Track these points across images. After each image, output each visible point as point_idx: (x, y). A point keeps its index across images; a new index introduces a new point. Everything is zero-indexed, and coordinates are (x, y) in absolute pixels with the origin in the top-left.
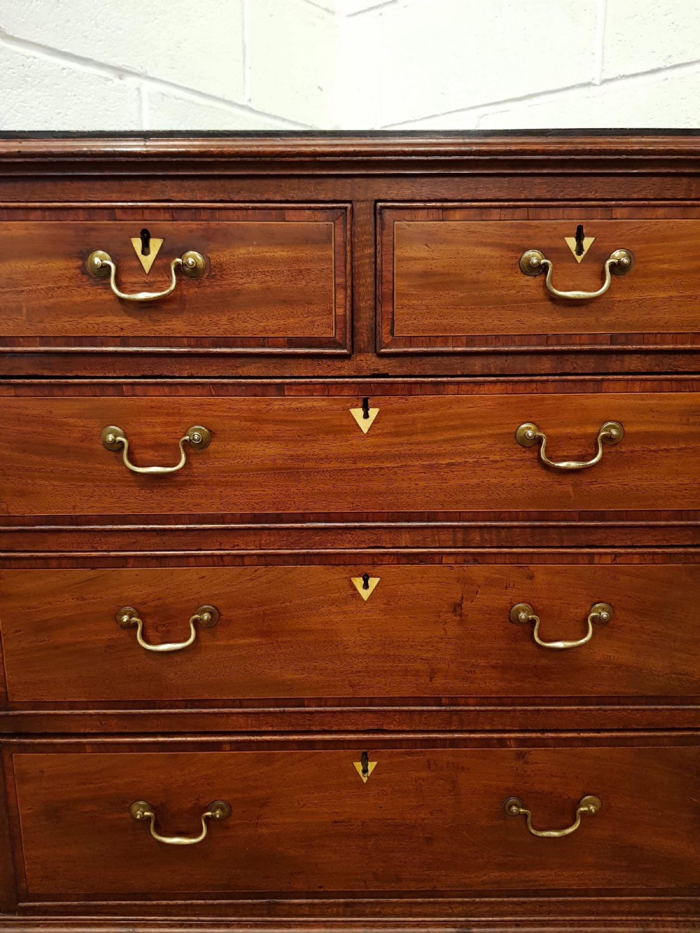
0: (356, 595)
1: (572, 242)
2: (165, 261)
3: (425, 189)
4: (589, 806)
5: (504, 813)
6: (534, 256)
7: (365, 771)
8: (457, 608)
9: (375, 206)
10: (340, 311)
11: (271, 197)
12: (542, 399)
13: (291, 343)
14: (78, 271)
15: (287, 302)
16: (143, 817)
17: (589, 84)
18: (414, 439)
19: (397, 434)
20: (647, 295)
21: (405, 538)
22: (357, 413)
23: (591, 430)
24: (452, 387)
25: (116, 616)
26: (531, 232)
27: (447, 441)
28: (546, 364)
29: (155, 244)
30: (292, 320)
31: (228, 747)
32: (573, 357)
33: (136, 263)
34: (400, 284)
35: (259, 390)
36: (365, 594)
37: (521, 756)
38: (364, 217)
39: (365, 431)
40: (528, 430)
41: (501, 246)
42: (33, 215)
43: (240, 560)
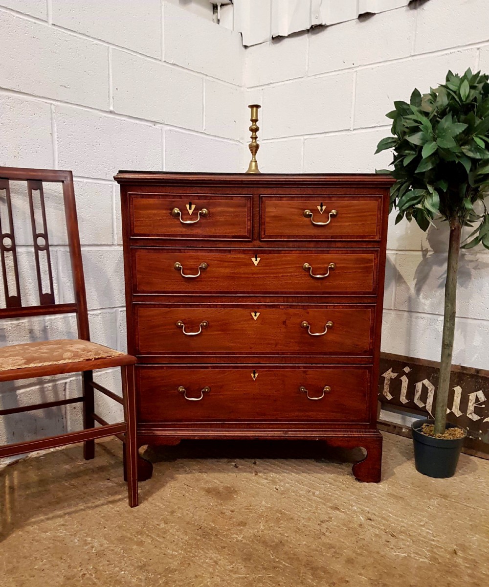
0: (253, 318)
1: (319, 208)
2: (196, 212)
3: (275, 191)
4: (327, 388)
5: (300, 392)
6: (308, 212)
7: (254, 377)
8: (284, 323)
9: (260, 196)
10: (249, 227)
11: (228, 192)
12: (311, 256)
13: (234, 237)
14: (169, 214)
15: (233, 224)
16: (182, 391)
18: (271, 268)
19: (265, 266)
20: (342, 224)
21: (268, 300)
22: (254, 259)
23: (326, 266)
24: (283, 252)
25: (176, 324)
26: (307, 204)
27: (282, 268)
28: (312, 245)
29: (193, 207)
30: (234, 230)
31: (210, 368)
32: (320, 243)
33: (187, 212)
34: (267, 220)
35: (223, 251)
36: (255, 318)
37: (305, 372)
38: (256, 199)
39: (256, 265)
40: (307, 265)
41: (298, 208)
42: (156, 197)
43: (215, 306)
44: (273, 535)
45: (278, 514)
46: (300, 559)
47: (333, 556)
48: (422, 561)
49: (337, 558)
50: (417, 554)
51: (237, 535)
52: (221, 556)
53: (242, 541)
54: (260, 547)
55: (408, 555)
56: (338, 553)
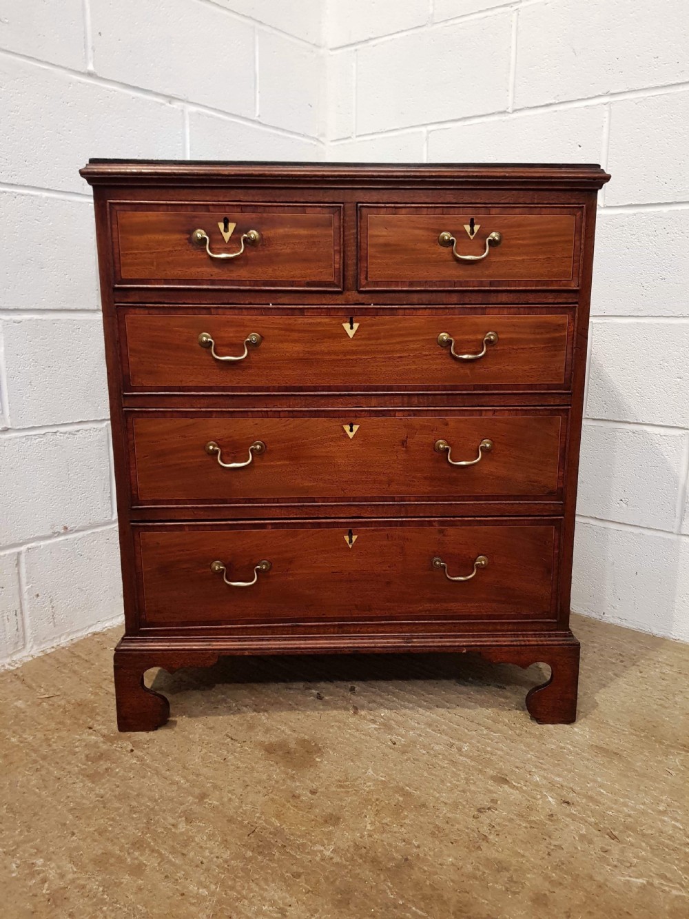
0: (346, 436)
1: (467, 228)
2: (237, 236)
3: (385, 196)
4: (482, 560)
5: (432, 567)
6: (446, 235)
7: (351, 541)
8: (403, 443)
9: (357, 205)
10: (337, 266)
11: (298, 200)
12: (453, 319)
13: (309, 284)
14: (187, 241)
15: (306, 260)
16: (219, 569)
17: (505, 112)
18: (379, 341)
19: (369, 339)
20: (510, 258)
21: (374, 401)
22: (347, 326)
23: (479, 337)
24: (401, 311)
25: (205, 447)
26: (444, 221)
27: (398, 343)
28: (454, 298)
29: (232, 226)
30: (309, 271)
31: (270, 527)
32: (469, 294)
33: (220, 237)
34: (371, 251)
35: (289, 311)
36: (351, 435)
37: (441, 531)
38: (351, 211)
39: (351, 337)
40: (444, 336)
41: (427, 229)
42: (161, 208)
43: (277, 414)
44: (390, 845)
45: (397, 796)
46: (445, 898)
47: (507, 889)
48: (677, 897)
49: (515, 893)
50: (663, 877)
51: (323, 845)
52: (291, 896)
53: (332, 858)
54: (366, 873)
55: (648, 882)
56: (516, 882)
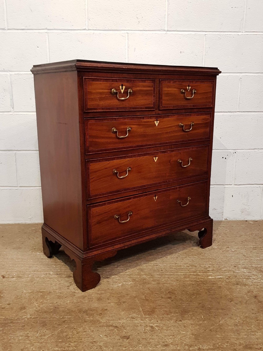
17: (4, 29)
44: (47, 306)
45: (39, 294)
46: (74, 310)
47: (89, 301)
49: (92, 301)
51: (25, 315)
52: (26, 332)
53: (31, 318)
54: (45, 315)
56: (90, 298)
